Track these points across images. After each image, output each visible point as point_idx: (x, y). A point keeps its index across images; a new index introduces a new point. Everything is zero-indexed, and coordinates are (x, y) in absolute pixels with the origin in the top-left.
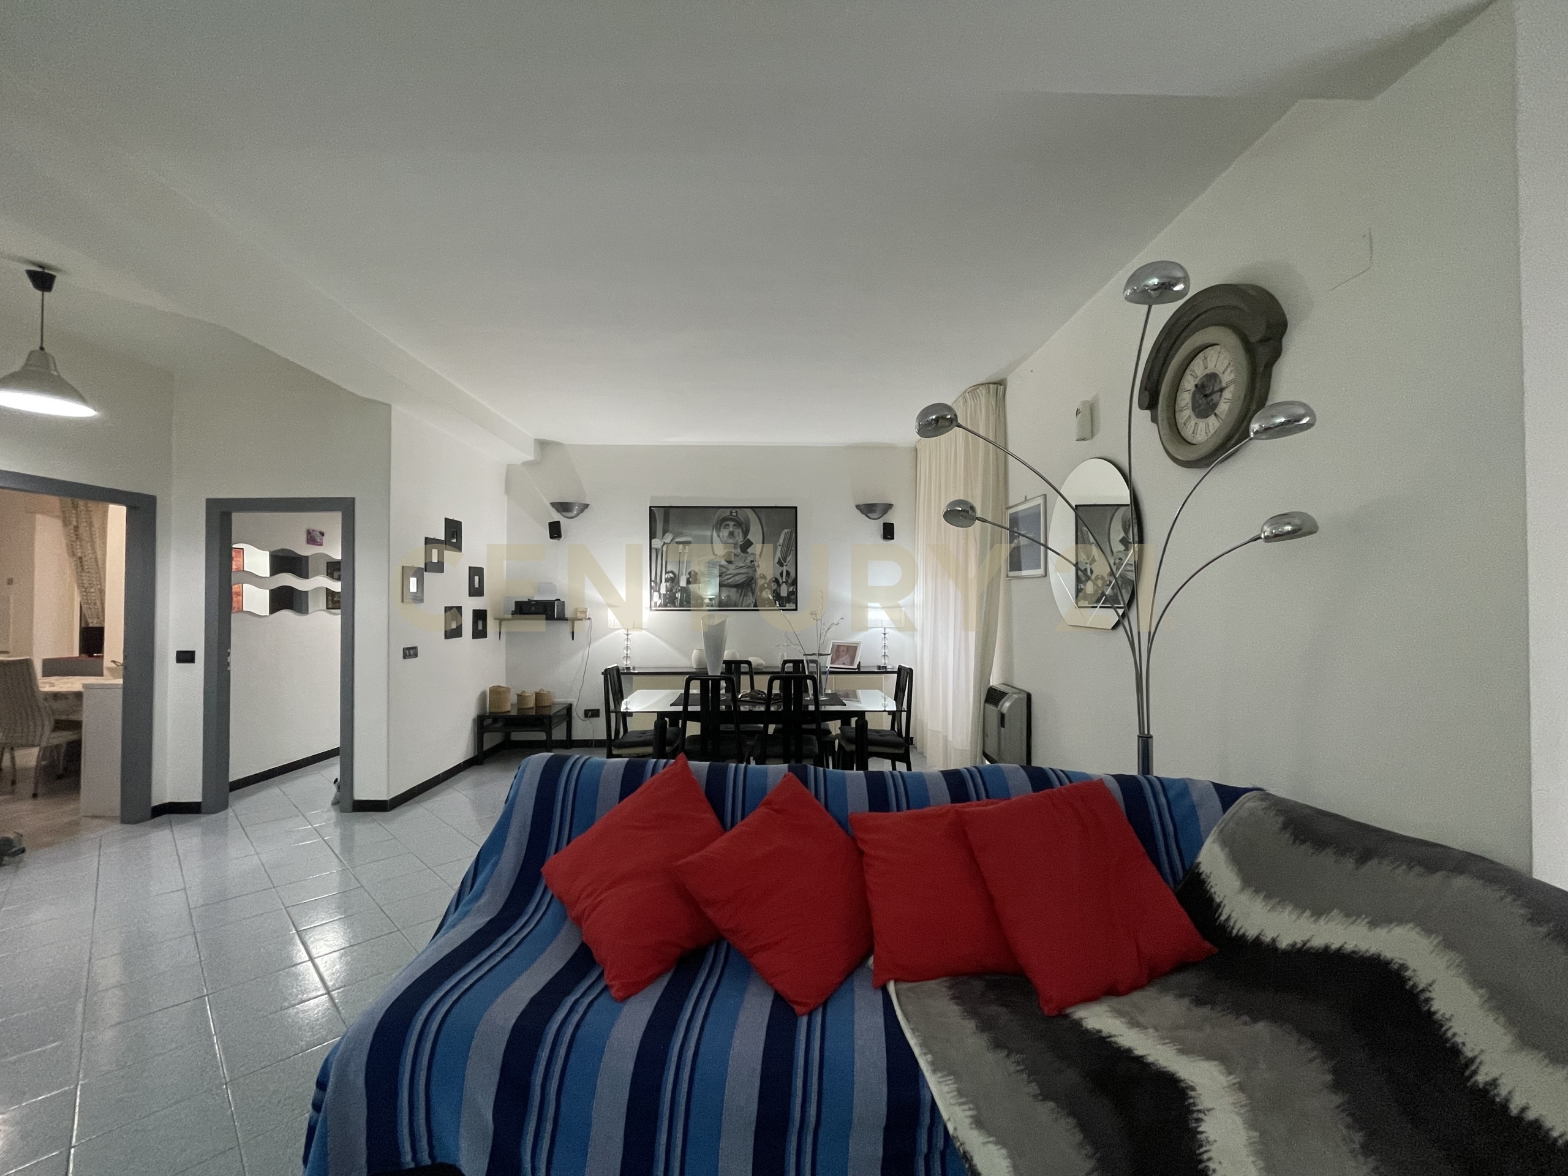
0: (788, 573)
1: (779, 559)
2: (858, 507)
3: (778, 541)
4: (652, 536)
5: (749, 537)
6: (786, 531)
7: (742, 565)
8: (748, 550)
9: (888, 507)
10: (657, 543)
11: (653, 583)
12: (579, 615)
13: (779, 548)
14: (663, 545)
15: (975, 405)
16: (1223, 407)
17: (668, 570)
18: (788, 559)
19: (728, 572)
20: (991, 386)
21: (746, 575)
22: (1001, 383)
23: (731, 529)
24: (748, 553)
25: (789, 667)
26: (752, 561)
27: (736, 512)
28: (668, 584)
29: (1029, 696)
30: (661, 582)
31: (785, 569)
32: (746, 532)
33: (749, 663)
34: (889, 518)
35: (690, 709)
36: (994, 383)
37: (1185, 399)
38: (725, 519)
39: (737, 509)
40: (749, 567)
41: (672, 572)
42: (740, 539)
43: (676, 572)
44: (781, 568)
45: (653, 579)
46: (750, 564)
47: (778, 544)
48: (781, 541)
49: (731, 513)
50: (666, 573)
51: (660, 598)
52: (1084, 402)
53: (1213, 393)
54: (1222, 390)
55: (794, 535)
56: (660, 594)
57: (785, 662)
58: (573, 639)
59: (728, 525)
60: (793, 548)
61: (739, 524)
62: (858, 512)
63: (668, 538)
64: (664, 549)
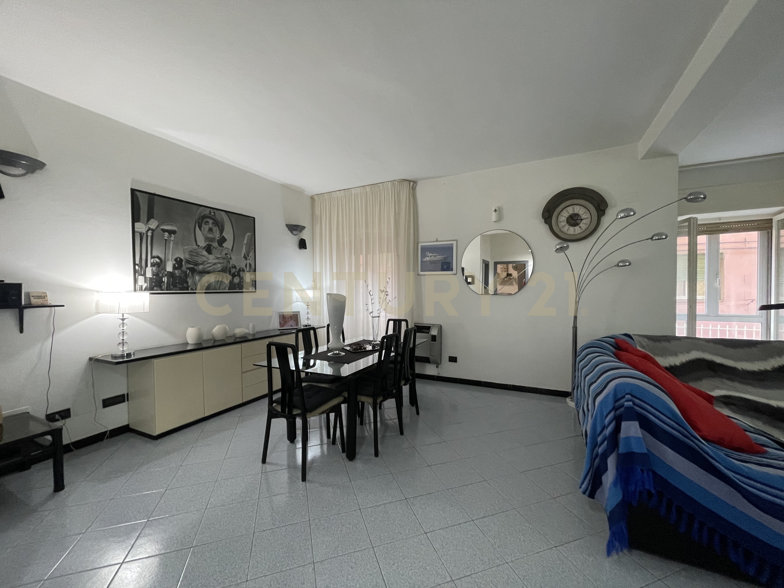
0: (250, 265)
1: (245, 254)
2: (286, 225)
3: (244, 241)
4: (135, 218)
5: (224, 234)
6: (248, 234)
7: (219, 256)
8: (224, 245)
9: (302, 228)
10: (141, 227)
11: (137, 267)
12: (34, 301)
13: (244, 246)
14: (148, 230)
16: (583, 225)
17: (155, 254)
18: (250, 255)
19: (209, 261)
20: (411, 182)
21: (222, 265)
22: (415, 182)
23: (210, 226)
24: (223, 247)
26: (226, 254)
27: (214, 213)
28: (154, 268)
29: (441, 326)
31: (248, 261)
32: (222, 230)
37: (563, 219)
38: (204, 217)
39: (215, 210)
40: (224, 258)
41: (158, 257)
42: (217, 236)
43: (162, 256)
44: (246, 262)
45: (137, 262)
46: (224, 256)
47: (243, 243)
48: (245, 242)
50: (152, 257)
51: (145, 282)
53: (577, 219)
54: (582, 220)
55: (253, 238)
56: (145, 278)
58: (21, 331)
59: (208, 222)
60: (253, 247)
61: (216, 222)
62: (287, 229)
63: (153, 224)
64: (150, 234)
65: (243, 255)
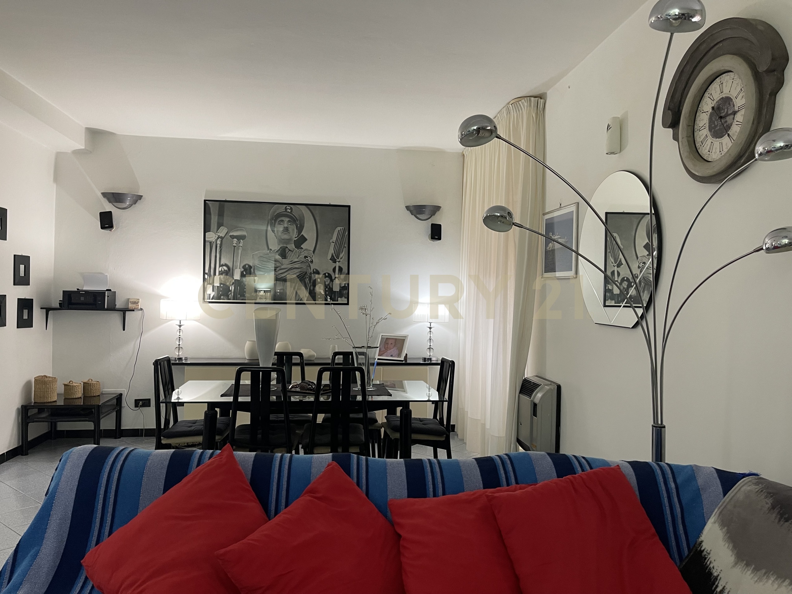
0: (341, 269)
1: (332, 256)
2: (408, 208)
3: (331, 238)
4: (207, 229)
5: (303, 233)
6: (339, 228)
7: (296, 260)
8: (302, 246)
9: (436, 209)
10: (212, 236)
11: (206, 276)
12: (131, 306)
13: (333, 244)
14: (218, 239)
15: (517, 115)
16: (735, 129)
17: (222, 263)
18: (341, 256)
19: (283, 267)
20: (532, 99)
21: (299, 270)
22: (541, 97)
23: (286, 225)
24: (302, 248)
25: (339, 359)
26: (306, 257)
27: (291, 209)
28: (222, 277)
29: (559, 388)
30: (215, 274)
31: (338, 264)
32: (300, 229)
33: (300, 355)
34: (436, 220)
35: (240, 399)
36: (535, 97)
37: (703, 119)
38: (280, 215)
39: (292, 206)
40: (302, 262)
41: (226, 265)
42: (294, 235)
43: (230, 265)
44: (334, 265)
45: (207, 271)
46: (303, 260)
47: (331, 241)
48: (334, 239)
49: (286, 209)
50: (221, 266)
51: (213, 291)
52: (615, 118)
53: (727, 115)
54: (735, 113)
55: (347, 233)
56: (213, 287)
57: (336, 354)
58: (124, 330)
59: (282, 221)
60: (346, 245)
61: (293, 220)
62: (408, 212)
63: (223, 232)
64: (219, 242)
65: (329, 256)
